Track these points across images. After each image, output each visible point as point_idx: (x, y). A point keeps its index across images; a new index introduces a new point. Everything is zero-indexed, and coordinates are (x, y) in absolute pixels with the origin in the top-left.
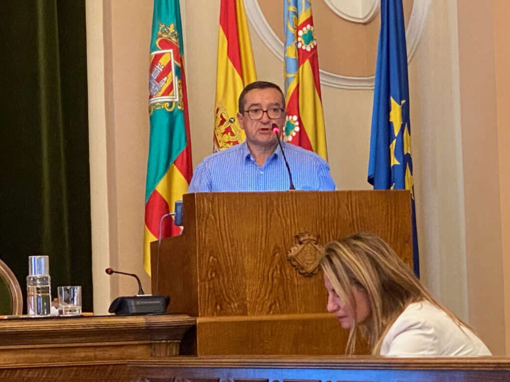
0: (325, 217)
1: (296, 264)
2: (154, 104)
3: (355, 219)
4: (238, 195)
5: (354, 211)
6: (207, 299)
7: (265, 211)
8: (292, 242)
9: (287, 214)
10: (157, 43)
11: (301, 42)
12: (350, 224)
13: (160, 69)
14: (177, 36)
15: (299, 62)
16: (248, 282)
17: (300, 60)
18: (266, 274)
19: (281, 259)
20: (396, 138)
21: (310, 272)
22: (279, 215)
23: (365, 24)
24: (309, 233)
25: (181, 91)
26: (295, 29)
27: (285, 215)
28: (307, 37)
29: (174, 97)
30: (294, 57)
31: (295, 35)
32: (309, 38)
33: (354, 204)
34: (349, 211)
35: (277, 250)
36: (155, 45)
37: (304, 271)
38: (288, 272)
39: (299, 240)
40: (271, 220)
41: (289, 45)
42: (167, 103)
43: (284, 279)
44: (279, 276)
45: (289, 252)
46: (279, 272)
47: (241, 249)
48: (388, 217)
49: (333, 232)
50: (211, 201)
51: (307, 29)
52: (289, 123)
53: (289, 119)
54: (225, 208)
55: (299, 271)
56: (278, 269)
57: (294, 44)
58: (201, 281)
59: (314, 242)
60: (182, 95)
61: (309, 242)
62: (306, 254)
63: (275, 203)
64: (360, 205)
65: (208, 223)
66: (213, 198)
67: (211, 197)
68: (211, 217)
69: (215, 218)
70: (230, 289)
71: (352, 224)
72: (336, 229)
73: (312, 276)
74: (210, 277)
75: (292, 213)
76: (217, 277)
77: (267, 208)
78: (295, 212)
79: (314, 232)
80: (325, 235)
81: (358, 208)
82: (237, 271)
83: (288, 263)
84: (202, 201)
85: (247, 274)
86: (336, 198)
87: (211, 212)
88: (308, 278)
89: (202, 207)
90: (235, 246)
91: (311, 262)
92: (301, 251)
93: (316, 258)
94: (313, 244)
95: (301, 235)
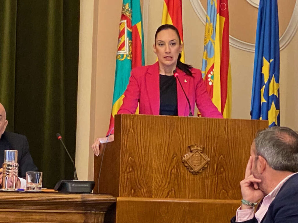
0: (209, 135)
1: (188, 166)
3: (230, 138)
5: (229, 132)
6: (125, 186)
7: (168, 131)
8: (186, 151)
12: (226, 141)
14: (130, 11)
16: (154, 175)
18: (166, 171)
19: (178, 161)
20: (265, 84)
21: (196, 172)
22: (178, 132)
24: (198, 145)
25: (130, 47)
27: (182, 133)
29: (126, 51)
33: (229, 128)
34: (226, 132)
35: (175, 155)
38: (182, 170)
39: (190, 149)
42: (120, 55)
43: (178, 175)
44: (175, 173)
45: (183, 157)
46: (175, 170)
47: (151, 153)
49: (214, 145)
50: (132, 120)
54: (141, 125)
55: (189, 170)
56: (175, 168)
58: (122, 173)
59: (201, 151)
60: (131, 50)
61: (197, 151)
62: (195, 159)
64: (233, 128)
65: (129, 134)
66: (134, 118)
67: (132, 117)
68: (131, 131)
69: (134, 131)
70: (142, 179)
71: (228, 141)
72: (216, 143)
73: (198, 175)
74: (128, 170)
75: (187, 131)
76: (133, 171)
77: (170, 127)
78: (189, 130)
79: (201, 145)
80: (209, 147)
81: (232, 130)
82: (147, 168)
83: (182, 165)
84: (126, 120)
85: (153, 171)
86: (217, 122)
87: (131, 127)
88: (195, 175)
89: (126, 123)
90: (147, 151)
91: (198, 165)
92: (191, 157)
93: (201, 162)
94: (199, 153)
95: (192, 146)
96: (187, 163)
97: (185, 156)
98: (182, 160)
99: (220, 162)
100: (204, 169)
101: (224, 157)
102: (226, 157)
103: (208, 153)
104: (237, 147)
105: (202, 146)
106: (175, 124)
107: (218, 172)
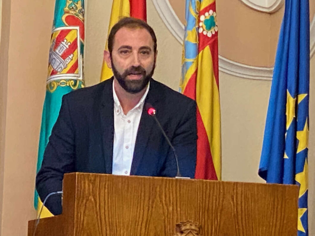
0: (209, 207)
3: (240, 212)
4: (120, 179)
5: (239, 203)
7: (147, 199)
8: (173, 231)
9: (170, 201)
10: (64, 18)
11: (202, 27)
12: (234, 217)
15: (199, 48)
17: (200, 46)
22: (161, 202)
23: (270, 13)
26: (197, 13)
27: (168, 203)
28: (209, 23)
29: (79, 75)
30: (196, 43)
31: (197, 20)
32: (211, 23)
33: (239, 197)
34: (233, 202)
36: (62, 20)
39: (180, 229)
41: (189, 29)
47: (120, 235)
48: (274, 211)
49: (216, 223)
50: (92, 183)
51: (209, 15)
54: (106, 191)
57: (194, 29)
61: (190, 232)
63: (158, 189)
64: (246, 197)
65: (87, 205)
66: (95, 180)
67: (93, 179)
68: (91, 200)
69: (95, 200)
72: (219, 221)
75: (175, 199)
77: (150, 194)
78: (179, 200)
79: (196, 222)
80: (208, 225)
81: (243, 200)
84: (82, 182)
86: (222, 188)
87: (91, 193)
89: (83, 188)
90: (114, 231)
94: (194, 234)
95: (183, 225)
104: (251, 225)
105: (198, 223)
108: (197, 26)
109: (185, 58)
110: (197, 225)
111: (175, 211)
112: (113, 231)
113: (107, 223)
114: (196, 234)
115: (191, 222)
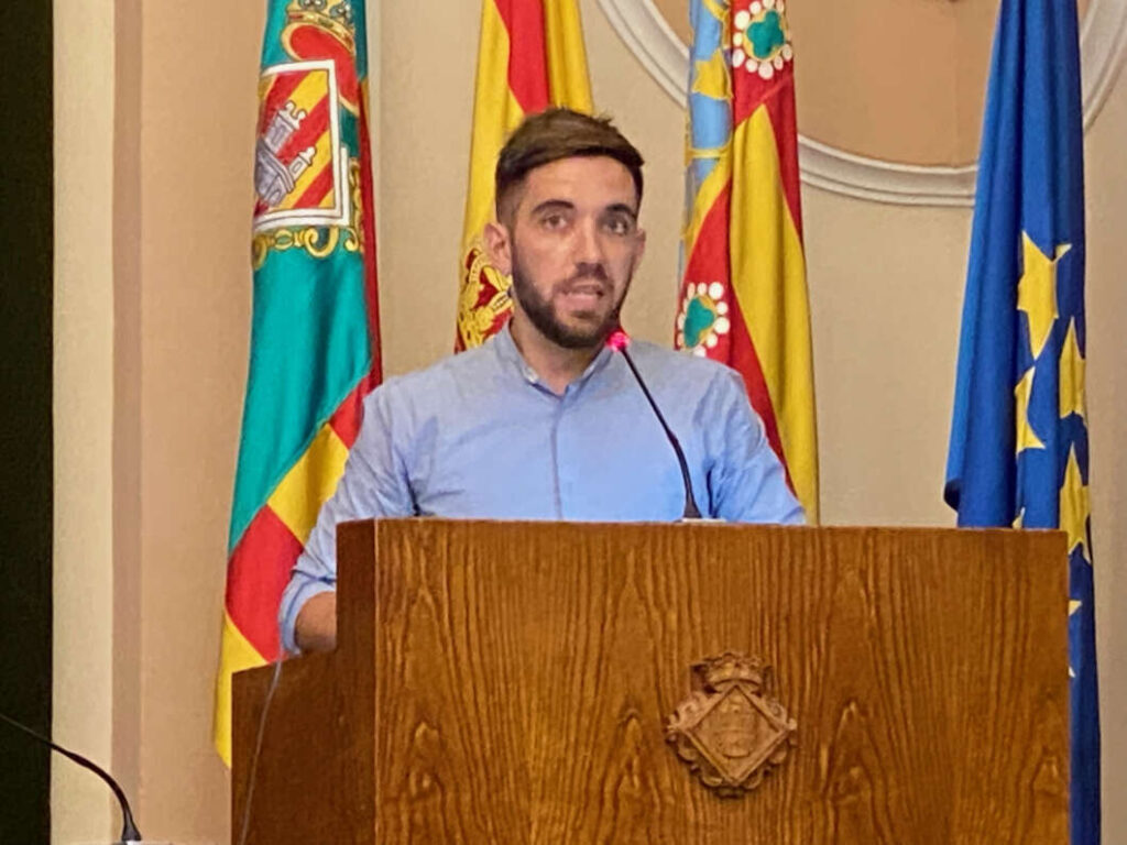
0: (790, 610)
1: (695, 757)
2: (272, 233)
3: (888, 620)
7: (597, 592)
8: (681, 684)
9: (668, 596)
10: (286, 38)
11: (742, 47)
12: (871, 635)
13: (291, 120)
14: (348, 16)
15: (736, 114)
16: (538, 810)
17: (738, 106)
18: (594, 787)
19: (645, 740)
20: (1035, 363)
21: (736, 785)
22: (643, 598)
25: (358, 192)
26: (725, 6)
27: (663, 599)
29: (336, 212)
30: (720, 98)
31: (726, 26)
33: (884, 574)
34: (867, 591)
35: (632, 710)
36: (280, 43)
37: (719, 781)
38: (666, 781)
39: (704, 679)
40: (615, 617)
41: (703, 58)
42: (312, 231)
43: (653, 805)
44: (637, 795)
45: (672, 718)
46: (636, 780)
47: (518, 703)
48: (994, 614)
49: (815, 657)
50: (426, 549)
52: (695, 304)
53: (696, 292)
54: (470, 568)
55: (700, 778)
56: (635, 771)
57: (719, 55)
58: (386, 801)
59: (752, 688)
60: (359, 204)
61: (737, 687)
62: (726, 725)
64: (905, 576)
65: (413, 615)
66: (433, 537)
67: (426, 534)
68: (423, 599)
69: (436, 600)
70: (478, 827)
71: (877, 634)
72: (823, 650)
73: (743, 797)
74: (413, 789)
75: (685, 591)
76: (438, 789)
77: (606, 575)
78: (696, 590)
79: (754, 656)
80: (790, 667)
81: (897, 583)
82: (504, 774)
83: (667, 753)
84: (395, 545)
85: (534, 786)
86: (828, 547)
87: (424, 580)
88: (731, 801)
89: (397, 563)
90: (500, 694)
91: (742, 752)
92: (709, 714)
93: (756, 741)
94: (748, 694)
95: (713, 665)
96: (688, 744)
97: (682, 709)
98: (666, 731)
99: (844, 737)
100: (769, 769)
101: (863, 712)
102: (871, 710)
103: (786, 698)
105: (759, 659)
106: (631, 558)
107: (837, 784)
108: (726, 47)
109: (694, 146)
110: (756, 664)
111: (686, 626)
112: (497, 692)
113: (478, 670)
114: (753, 693)
115: (738, 658)
